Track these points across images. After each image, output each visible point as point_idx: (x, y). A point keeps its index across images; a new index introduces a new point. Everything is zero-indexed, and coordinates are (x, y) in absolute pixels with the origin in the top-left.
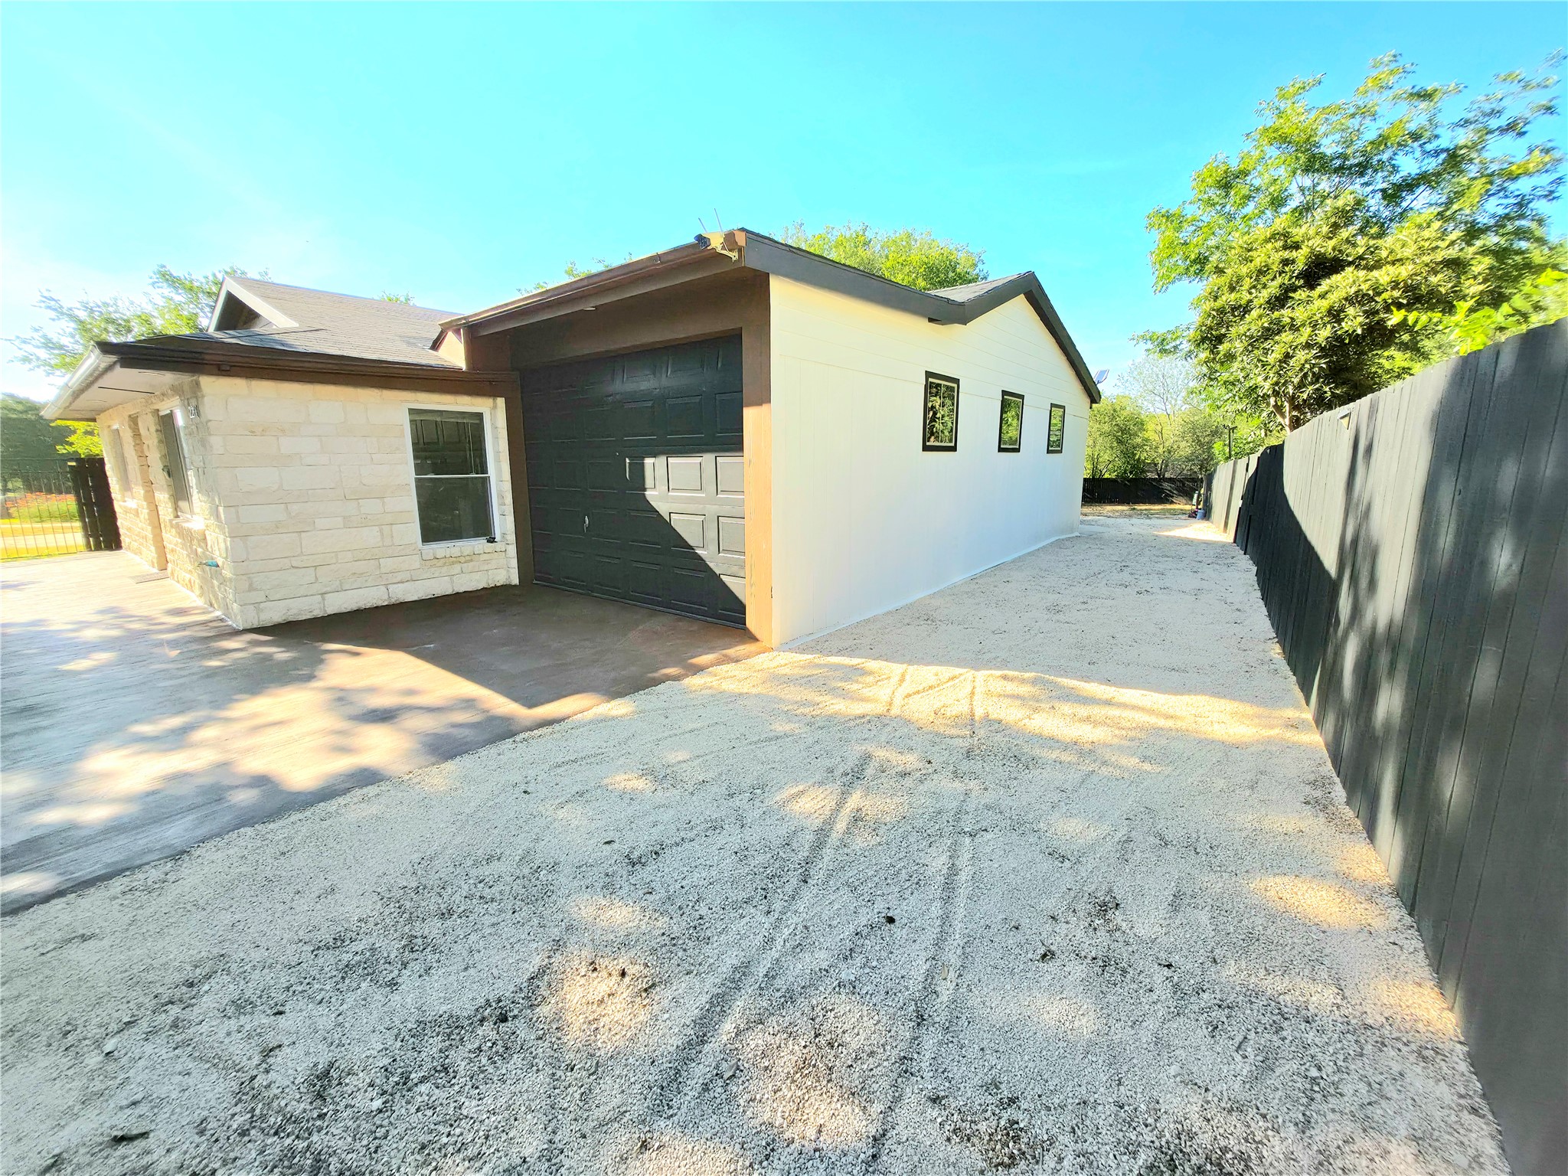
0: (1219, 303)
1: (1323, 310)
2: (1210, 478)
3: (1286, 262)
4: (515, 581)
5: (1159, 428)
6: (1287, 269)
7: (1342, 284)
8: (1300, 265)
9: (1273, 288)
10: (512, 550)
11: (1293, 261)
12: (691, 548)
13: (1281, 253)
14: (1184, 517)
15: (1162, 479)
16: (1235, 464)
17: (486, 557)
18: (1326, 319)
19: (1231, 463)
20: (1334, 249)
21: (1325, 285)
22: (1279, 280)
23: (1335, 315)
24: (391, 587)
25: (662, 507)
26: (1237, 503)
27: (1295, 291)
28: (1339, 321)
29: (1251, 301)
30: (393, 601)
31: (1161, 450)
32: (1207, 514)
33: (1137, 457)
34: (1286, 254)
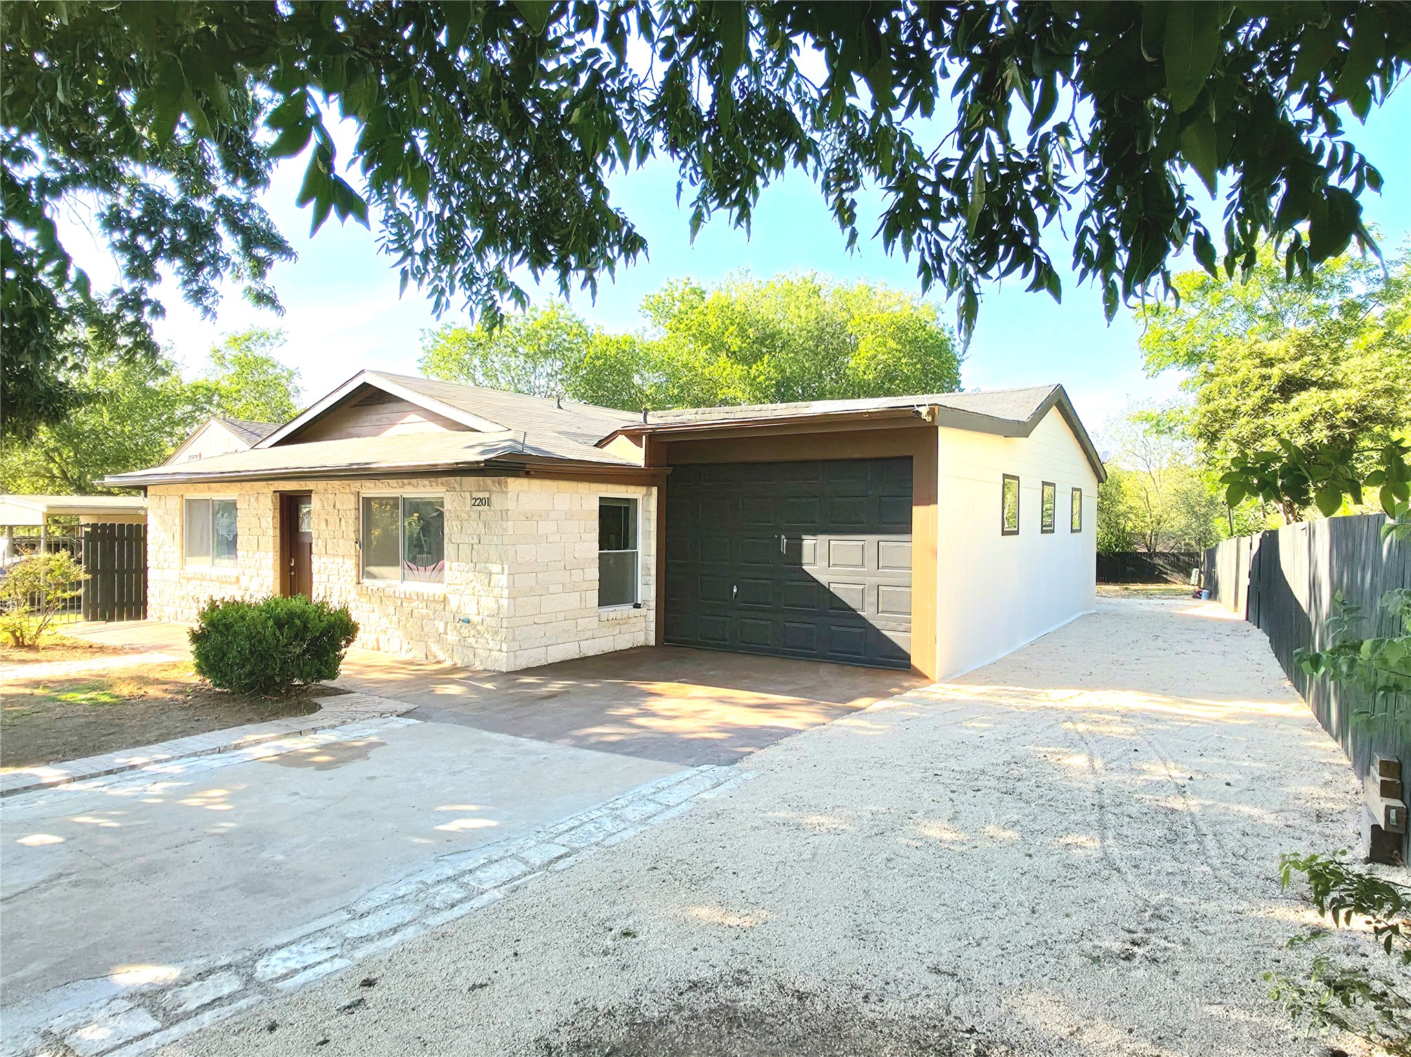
0: (1211, 406)
1: (1296, 422)
2: (1211, 554)
3: (1264, 378)
4: (653, 643)
5: (1143, 494)
6: (1265, 383)
7: (1309, 401)
8: (1275, 381)
9: (1256, 398)
10: (652, 615)
11: (1270, 378)
12: (853, 610)
13: (1259, 370)
14: (1187, 597)
15: (1152, 554)
16: (1238, 542)
17: (634, 620)
18: (1301, 430)
19: (1234, 540)
20: (1301, 370)
21: (1296, 400)
22: (1259, 393)
23: (1307, 426)
24: (581, 643)
25: (823, 579)
26: (1245, 581)
27: (1273, 402)
28: (1310, 432)
29: (1238, 407)
30: (582, 655)
31: (1148, 520)
32: (1213, 593)
33: (1122, 527)
34: (1264, 371)
